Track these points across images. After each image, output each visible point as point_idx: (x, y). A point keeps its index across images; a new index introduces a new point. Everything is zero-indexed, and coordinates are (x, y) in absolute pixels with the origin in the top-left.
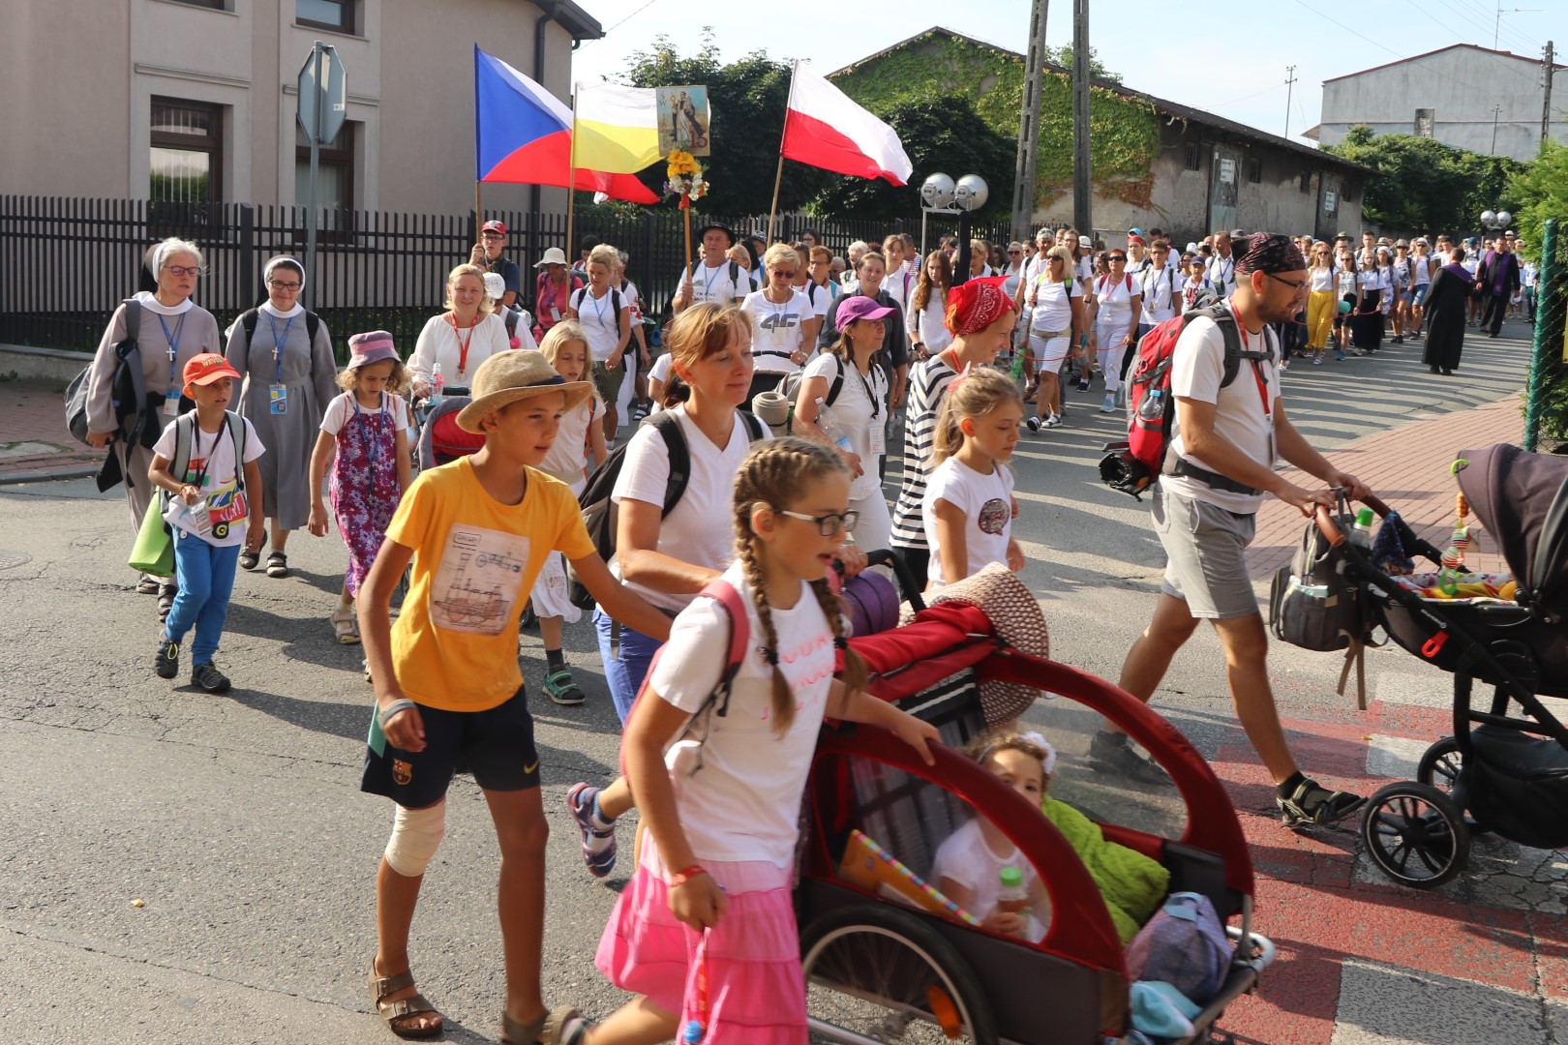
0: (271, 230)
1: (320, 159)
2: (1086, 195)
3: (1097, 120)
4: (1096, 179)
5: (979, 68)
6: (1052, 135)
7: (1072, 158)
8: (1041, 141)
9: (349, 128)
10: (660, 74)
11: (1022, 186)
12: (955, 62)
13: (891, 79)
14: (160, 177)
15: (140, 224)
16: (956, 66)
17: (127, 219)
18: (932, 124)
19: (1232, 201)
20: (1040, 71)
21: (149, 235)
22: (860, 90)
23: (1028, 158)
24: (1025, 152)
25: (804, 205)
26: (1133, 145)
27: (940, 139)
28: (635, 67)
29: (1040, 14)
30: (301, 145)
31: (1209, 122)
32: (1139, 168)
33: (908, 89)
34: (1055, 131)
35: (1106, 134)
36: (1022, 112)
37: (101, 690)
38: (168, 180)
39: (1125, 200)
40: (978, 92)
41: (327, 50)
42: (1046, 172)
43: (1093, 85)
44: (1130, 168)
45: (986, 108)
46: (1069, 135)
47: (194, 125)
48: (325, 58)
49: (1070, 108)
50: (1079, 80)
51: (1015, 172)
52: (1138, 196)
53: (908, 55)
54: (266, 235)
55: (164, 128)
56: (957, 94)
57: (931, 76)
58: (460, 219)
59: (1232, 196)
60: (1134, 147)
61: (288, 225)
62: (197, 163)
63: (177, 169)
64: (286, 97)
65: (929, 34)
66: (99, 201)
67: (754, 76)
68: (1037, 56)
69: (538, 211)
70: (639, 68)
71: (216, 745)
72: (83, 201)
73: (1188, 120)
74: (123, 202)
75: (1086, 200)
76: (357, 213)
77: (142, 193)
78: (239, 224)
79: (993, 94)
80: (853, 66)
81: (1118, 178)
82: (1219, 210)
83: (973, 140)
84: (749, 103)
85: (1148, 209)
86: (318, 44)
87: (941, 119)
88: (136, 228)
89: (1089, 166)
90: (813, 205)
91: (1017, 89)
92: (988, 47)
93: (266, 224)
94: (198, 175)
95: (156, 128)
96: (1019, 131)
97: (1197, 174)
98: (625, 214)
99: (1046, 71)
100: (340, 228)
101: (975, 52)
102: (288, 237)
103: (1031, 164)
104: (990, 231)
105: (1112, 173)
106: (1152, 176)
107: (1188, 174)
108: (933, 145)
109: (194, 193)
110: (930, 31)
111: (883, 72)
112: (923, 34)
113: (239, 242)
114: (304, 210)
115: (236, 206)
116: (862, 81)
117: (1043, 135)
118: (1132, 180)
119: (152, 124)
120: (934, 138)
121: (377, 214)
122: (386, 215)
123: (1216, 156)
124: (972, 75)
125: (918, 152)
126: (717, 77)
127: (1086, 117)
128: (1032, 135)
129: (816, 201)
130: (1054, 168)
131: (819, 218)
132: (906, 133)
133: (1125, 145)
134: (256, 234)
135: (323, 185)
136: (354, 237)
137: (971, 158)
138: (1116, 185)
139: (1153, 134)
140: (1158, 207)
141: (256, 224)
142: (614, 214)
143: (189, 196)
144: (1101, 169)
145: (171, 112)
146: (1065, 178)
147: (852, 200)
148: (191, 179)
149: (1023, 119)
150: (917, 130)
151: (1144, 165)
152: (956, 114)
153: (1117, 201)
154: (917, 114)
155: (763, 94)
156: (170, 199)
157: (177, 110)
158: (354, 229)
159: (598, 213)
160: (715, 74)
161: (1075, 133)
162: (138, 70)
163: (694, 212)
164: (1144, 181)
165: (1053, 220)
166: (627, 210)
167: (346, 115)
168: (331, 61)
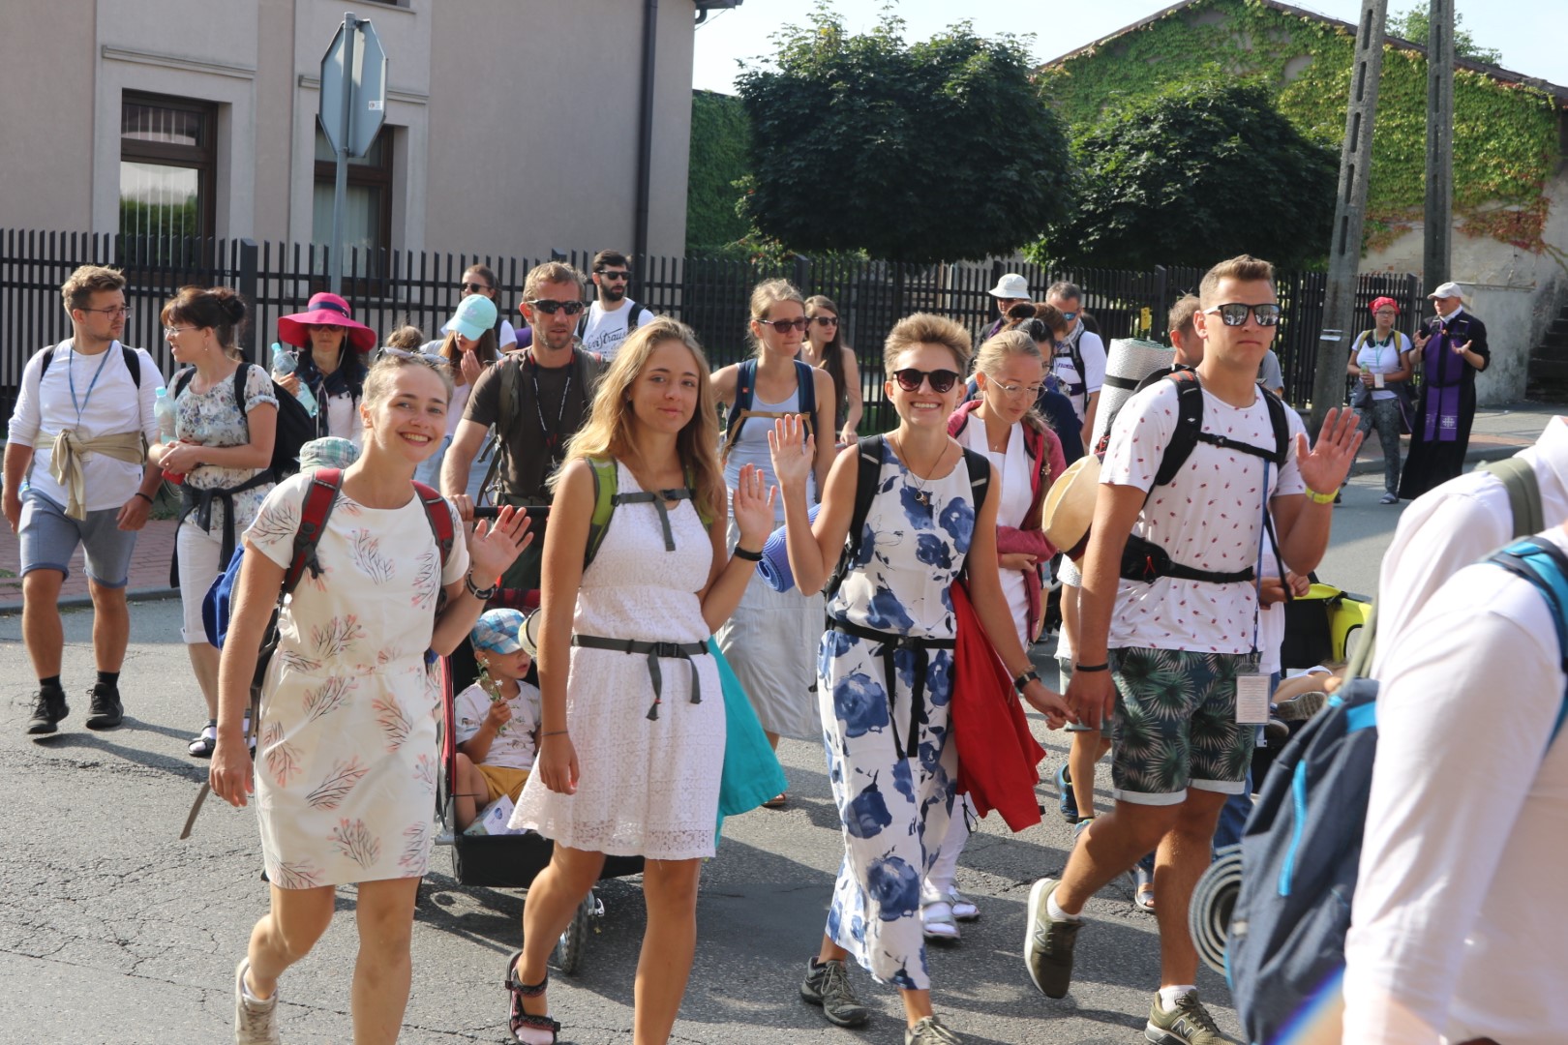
0: (281, 276)
1: (349, 179)
2: (1443, 230)
3: (1463, 120)
4: (1459, 207)
5: (1283, 44)
6: (1392, 143)
7: (1423, 177)
8: (1376, 150)
9: (388, 134)
10: (820, 58)
11: (1346, 219)
12: (1247, 37)
13: (1152, 63)
14: (132, 203)
16: (1250, 43)
18: (1212, 128)
20: (1378, 48)
22: (1106, 79)
23: (1356, 177)
24: (1351, 168)
25: (1021, 245)
26: (1518, 156)
27: (1225, 149)
28: (784, 48)
30: (321, 158)
32: (1525, 189)
33: (1176, 78)
34: (1397, 136)
35: (1476, 139)
36: (1349, 109)
37: (50, 903)
38: (143, 209)
39: (1502, 239)
40: (1281, 79)
41: (361, 25)
42: (1382, 199)
43: (1457, 66)
44: (1512, 191)
45: (1293, 104)
46: (1417, 142)
47: (179, 132)
48: (359, 37)
49: (1421, 103)
50: (1438, 60)
51: (1335, 199)
52: (1523, 232)
53: (1178, 26)
54: (274, 284)
55: (139, 136)
56: (1251, 82)
57: (1211, 57)
60: (1518, 159)
61: (304, 270)
62: (180, 184)
63: (154, 190)
64: (304, 93)
66: (53, 235)
67: (954, 59)
68: (1374, 25)
69: (645, 253)
70: (790, 48)
71: (205, 984)
72: (32, 234)
74: (84, 236)
75: (1443, 238)
76: (397, 254)
77: (108, 224)
78: (238, 268)
79: (1304, 84)
80: (1097, 44)
81: (1492, 206)
83: (1273, 151)
84: (945, 99)
86: (349, 17)
87: (1226, 122)
89: (1449, 189)
90: (1034, 246)
91: (1340, 75)
92: (1299, 13)
93: (274, 268)
94: (183, 202)
95: (128, 135)
96: (1343, 137)
98: (765, 259)
99: (1387, 48)
100: (373, 276)
102: (304, 286)
103: (1360, 187)
104: (1295, 285)
105: (1484, 198)
106: (1546, 202)
108: (1213, 158)
109: (177, 228)
111: (1141, 52)
114: (326, 250)
115: (235, 243)
116: (1109, 66)
117: (1378, 143)
118: (1515, 208)
119: (123, 130)
120: (1215, 149)
121: (424, 255)
122: (437, 256)
124: (1273, 56)
125: (1190, 169)
126: (901, 62)
127: (1445, 115)
128: (1362, 142)
129: (1038, 240)
130: (1393, 192)
131: (1042, 265)
132: (1173, 141)
133: (1504, 156)
134: (260, 282)
135: (351, 215)
136: (391, 287)
137: (1270, 177)
138: (1488, 216)
139: (1549, 137)
140: (1554, 248)
141: (260, 268)
142: (750, 258)
143: (171, 230)
144: (1467, 193)
145: (148, 112)
146: (1411, 206)
147: (1092, 238)
148: (175, 206)
149: (1350, 120)
150: (1190, 137)
151: (1533, 187)
152: (1248, 114)
153: (1491, 239)
154: (1190, 113)
155: (966, 86)
156: (145, 233)
157: (157, 111)
158: (392, 277)
159: (728, 256)
160: (898, 56)
161: (1429, 140)
162: (107, 55)
163: (863, 254)
164: (1533, 209)
165: (1391, 268)
166: (768, 252)
167: (384, 117)
168: (365, 40)
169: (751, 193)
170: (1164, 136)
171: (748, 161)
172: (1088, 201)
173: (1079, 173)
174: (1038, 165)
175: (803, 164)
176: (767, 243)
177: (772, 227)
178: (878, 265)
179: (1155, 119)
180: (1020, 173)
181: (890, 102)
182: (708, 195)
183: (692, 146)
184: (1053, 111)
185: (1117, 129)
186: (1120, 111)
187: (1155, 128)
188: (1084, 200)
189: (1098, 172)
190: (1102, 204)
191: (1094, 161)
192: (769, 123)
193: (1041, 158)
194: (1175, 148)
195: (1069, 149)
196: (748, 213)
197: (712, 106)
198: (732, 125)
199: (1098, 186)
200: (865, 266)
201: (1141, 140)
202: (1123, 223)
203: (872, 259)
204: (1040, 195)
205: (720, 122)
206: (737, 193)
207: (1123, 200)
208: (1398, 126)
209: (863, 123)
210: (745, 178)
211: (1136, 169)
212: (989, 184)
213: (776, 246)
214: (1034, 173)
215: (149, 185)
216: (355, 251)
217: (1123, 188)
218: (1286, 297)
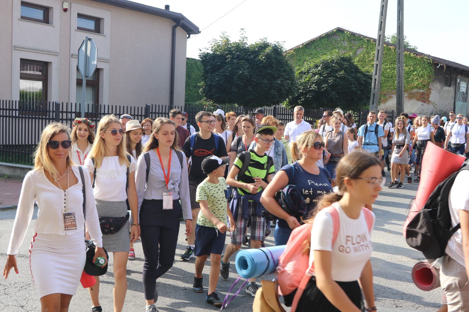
0: (67, 112)
1: (87, 84)
2: (402, 97)
3: (407, 66)
4: (406, 91)
5: (356, 44)
6: (387, 73)
7: (396, 82)
8: (382, 74)
9: (98, 71)
10: (223, 48)
11: (374, 94)
12: (345, 42)
13: (319, 50)
14: (23, 91)
15: (16, 110)
16: (346, 44)
17: (11, 108)
18: (336, 68)
19: (465, 100)
20: (382, 45)
21: (19, 114)
22: (305, 54)
23: (377, 82)
24: (376, 79)
25: (281, 102)
26: (422, 76)
27: (339, 75)
28: (213, 45)
29: (383, 21)
30: (78, 78)
31: (455, 66)
32: (425, 86)
33: (325, 54)
34: (388, 70)
35: (410, 72)
36: (375, 63)
38: (27, 93)
39: (418, 100)
40: (355, 54)
41: (90, 39)
42: (384, 88)
43: (405, 51)
44: (421, 86)
45: (359, 61)
46: (394, 72)
47: (37, 71)
48: (89, 43)
49: (395, 61)
50: (399, 49)
51: (371, 89)
52: (424, 98)
53: (326, 39)
54: (65, 114)
55: (25, 72)
56: (347, 55)
57: (335, 48)
58: (142, 108)
59: (465, 98)
60: (422, 77)
61: (73, 110)
62: (38, 86)
63: (30, 88)
64: (73, 59)
65: (335, 30)
67: (262, 49)
68: (381, 39)
69: (173, 105)
70: (214, 46)
73: (446, 65)
74: (9, 101)
75: (401, 99)
76: (101, 105)
77: (16, 98)
78: (54, 110)
79: (362, 56)
80: (303, 44)
81: (415, 90)
82: (459, 104)
83: (353, 75)
84: (259, 60)
85: (428, 103)
86: (86, 37)
87: (340, 66)
88: (14, 111)
89: (403, 85)
90: (285, 102)
91: (372, 53)
92: (360, 36)
93: (65, 110)
94: (38, 91)
95: (22, 72)
96: (373, 71)
97: (450, 88)
98: (208, 106)
99: (385, 45)
100: (94, 112)
101: (354, 37)
102: (73, 115)
103: (378, 85)
104: (360, 113)
105: (413, 88)
106: (430, 89)
107: (446, 88)
108: (336, 77)
109: (36, 98)
110: (335, 29)
111: (315, 47)
112: (332, 31)
113: (54, 117)
114: (80, 104)
115: (53, 103)
116: (306, 51)
117: (383, 73)
118: (422, 91)
119: (21, 70)
120: (337, 74)
121: (108, 106)
122: (112, 106)
123: (458, 81)
124: (353, 48)
125: (330, 80)
126: (247, 49)
127: (402, 65)
128: (378, 72)
129: (286, 101)
130: (388, 86)
131: (288, 107)
132: (325, 72)
133: (418, 76)
134: (61, 114)
135: (87, 94)
136: (99, 115)
137: (352, 82)
138: (414, 93)
139: (431, 71)
140: (433, 102)
141: (61, 110)
142: (204, 106)
143: (35, 99)
144: (408, 87)
145: (28, 65)
146: (392, 90)
147: (302, 100)
148: (36, 92)
149: (375, 66)
150: (330, 71)
151: (426, 85)
152: (346, 64)
153: (415, 100)
154: (330, 64)
155: (265, 56)
156: (27, 100)
157: (30, 64)
158: (99, 112)
159: (197, 105)
160: (246, 48)
161: (397, 71)
162: (15, 49)
163: (236, 105)
164: (427, 91)
165: (387, 108)
166: (209, 104)
167: (97, 66)
168: (91, 44)
169: (204, 87)
170: (322, 70)
171: (203, 78)
172: (301, 89)
173: (298, 81)
174: (286, 79)
175: (218, 79)
176: (208, 101)
177: (209, 97)
178: (240, 108)
179: (319, 66)
180: (281, 81)
181: (243, 61)
182: (191, 88)
183: (186, 74)
184: (290, 64)
185: (309, 69)
186: (309, 64)
187: (319, 68)
188: (299, 89)
189: (303, 81)
190: (305, 90)
191: (302, 78)
192: (209, 67)
193: (287, 77)
194: (325, 74)
195: (295, 74)
196: (203, 92)
197: (192, 62)
198: (198, 68)
199: (304, 85)
200: (237, 108)
201: (316, 72)
202: (311, 96)
203: (239, 106)
204: (287, 88)
205: (195, 67)
206: (200, 87)
207: (311, 89)
208: (388, 68)
209: (236, 67)
210: (202, 83)
211: (314, 80)
212: (272, 84)
213: (211, 102)
214: (285, 81)
215: (28, 86)
216: (88, 105)
217: (311, 86)
218: (357, 117)
